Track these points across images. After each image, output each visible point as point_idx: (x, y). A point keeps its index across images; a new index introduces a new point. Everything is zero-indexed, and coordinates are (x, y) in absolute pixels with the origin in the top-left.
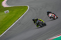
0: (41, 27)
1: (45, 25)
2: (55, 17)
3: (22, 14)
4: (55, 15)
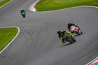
3: (9, 40)
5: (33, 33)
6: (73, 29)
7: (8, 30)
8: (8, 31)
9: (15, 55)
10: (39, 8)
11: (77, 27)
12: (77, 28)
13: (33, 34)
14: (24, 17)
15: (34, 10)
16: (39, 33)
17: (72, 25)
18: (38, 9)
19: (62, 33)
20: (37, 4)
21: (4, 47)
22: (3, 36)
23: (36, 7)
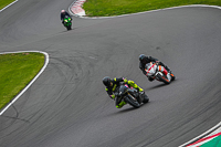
0: (136, 107)
1: (146, 101)
2: (168, 76)
3: (24, 81)
4: (166, 68)
5: (79, 65)
6: (152, 71)
7: (22, 58)
8: (23, 61)
9: (38, 115)
10: (93, 9)
11: (161, 64)
12: (162, 69)
13: (80, 68)
15: (82, 13)
16: (91, 65)
18: (90, 10)
21: (15, 96)
22: (12, 72)
23: (85, 7)
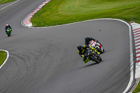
12: (99, 44)
13: (29, 61)
14: (9, 35)
15: (30, 25)
17: (91, 39)
18: (35, 23)
19: (84, 48)
20: (33, 16)
23: (32, 21)
